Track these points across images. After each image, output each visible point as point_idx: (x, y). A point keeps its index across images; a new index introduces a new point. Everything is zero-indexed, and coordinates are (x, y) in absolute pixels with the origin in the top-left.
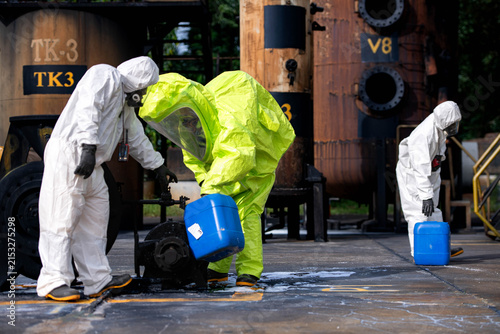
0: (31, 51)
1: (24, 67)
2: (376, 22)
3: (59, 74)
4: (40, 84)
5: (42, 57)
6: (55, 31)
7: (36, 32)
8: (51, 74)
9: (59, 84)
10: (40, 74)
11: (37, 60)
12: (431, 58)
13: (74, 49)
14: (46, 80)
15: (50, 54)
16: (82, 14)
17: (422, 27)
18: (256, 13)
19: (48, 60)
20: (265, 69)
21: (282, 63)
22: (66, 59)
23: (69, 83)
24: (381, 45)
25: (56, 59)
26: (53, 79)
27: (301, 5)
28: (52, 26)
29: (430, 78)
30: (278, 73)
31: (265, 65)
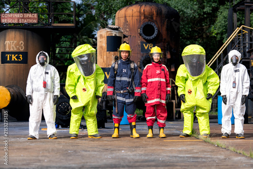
0: (5, 46)
1: (2, 52)
2: (147, 37)
3: (16, 55)
4: (8, 60)
5: (9, 48)
6: (15, 37)
7: (7, 38)
8: (13, 55)
9: (16, 60)
10: (8, 55)
11: (7, 50)
12: (168, 52)
13: (22, 45)
14: (11, 58)
15: (13, 47)
16: (26, 31)
17: (165, 39)
18: (104, 38)
19: (12, 50)
20: (107, 59)
21: (113, 57)
22: (19, 49)
23: (20, 59)
24: (149, 46)
25: (15, 49)
26: (14, 57)
27: (120, 36)
28: (13, 35)
29: (168, 59)
30: (112, 61)
31: (107, 58)
